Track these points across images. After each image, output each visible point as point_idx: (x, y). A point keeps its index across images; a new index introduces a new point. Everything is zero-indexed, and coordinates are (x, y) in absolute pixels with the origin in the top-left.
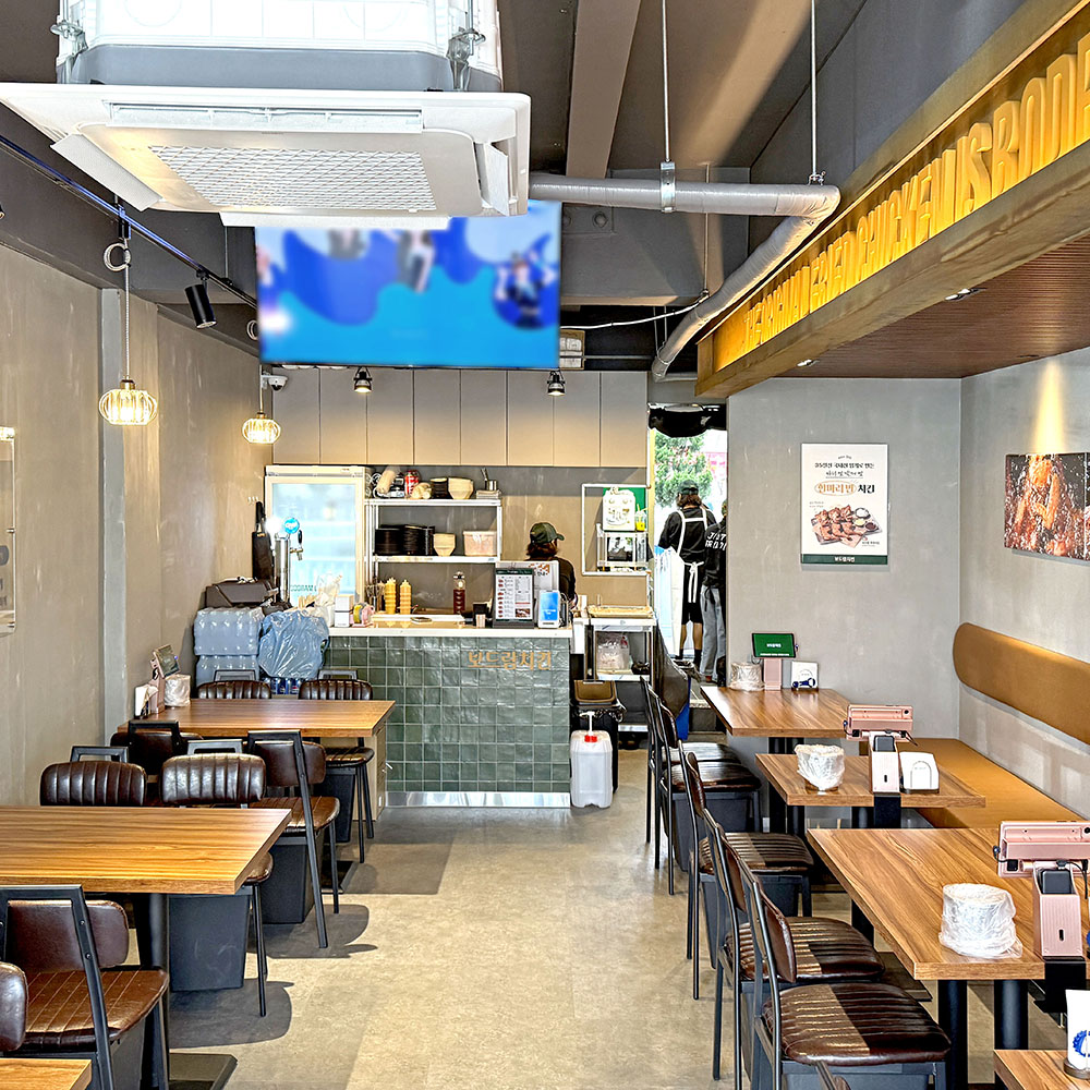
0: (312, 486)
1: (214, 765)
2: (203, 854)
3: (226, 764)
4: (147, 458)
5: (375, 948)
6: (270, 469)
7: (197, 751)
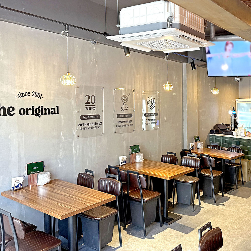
0: (247, 104)
1: (192, 159)
2: (170, 173)
3: (194, 159)
4: (193, 97)
5: (225, 205)
6: (237, 100)
7: (189, 156)
